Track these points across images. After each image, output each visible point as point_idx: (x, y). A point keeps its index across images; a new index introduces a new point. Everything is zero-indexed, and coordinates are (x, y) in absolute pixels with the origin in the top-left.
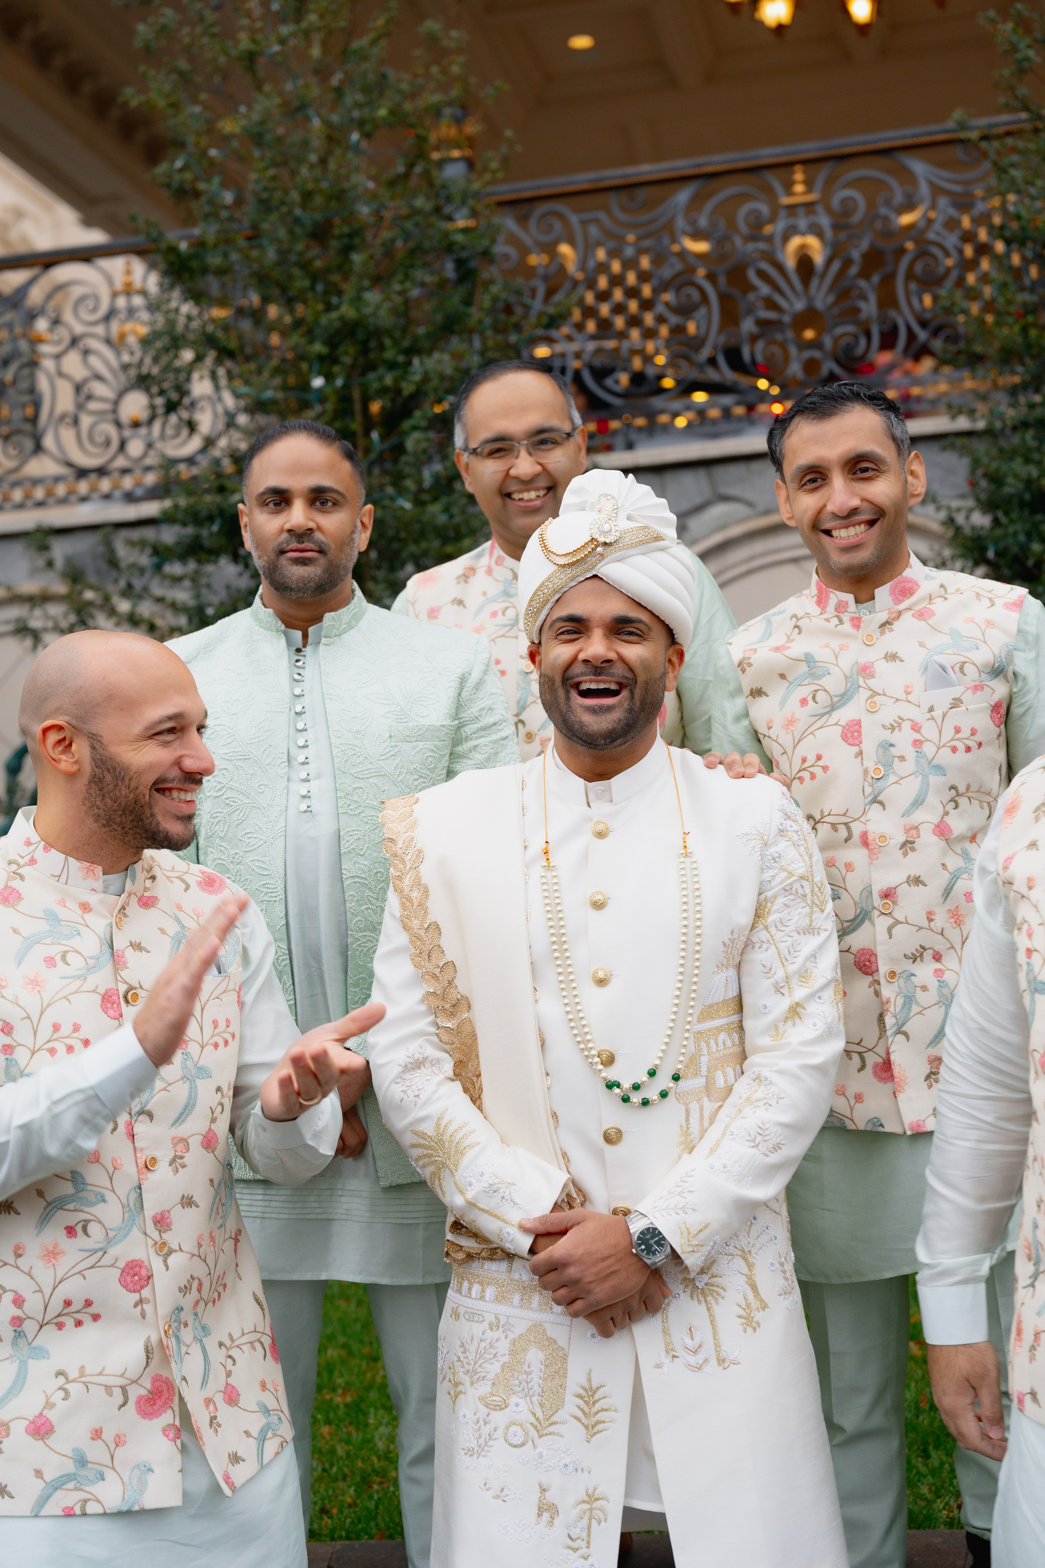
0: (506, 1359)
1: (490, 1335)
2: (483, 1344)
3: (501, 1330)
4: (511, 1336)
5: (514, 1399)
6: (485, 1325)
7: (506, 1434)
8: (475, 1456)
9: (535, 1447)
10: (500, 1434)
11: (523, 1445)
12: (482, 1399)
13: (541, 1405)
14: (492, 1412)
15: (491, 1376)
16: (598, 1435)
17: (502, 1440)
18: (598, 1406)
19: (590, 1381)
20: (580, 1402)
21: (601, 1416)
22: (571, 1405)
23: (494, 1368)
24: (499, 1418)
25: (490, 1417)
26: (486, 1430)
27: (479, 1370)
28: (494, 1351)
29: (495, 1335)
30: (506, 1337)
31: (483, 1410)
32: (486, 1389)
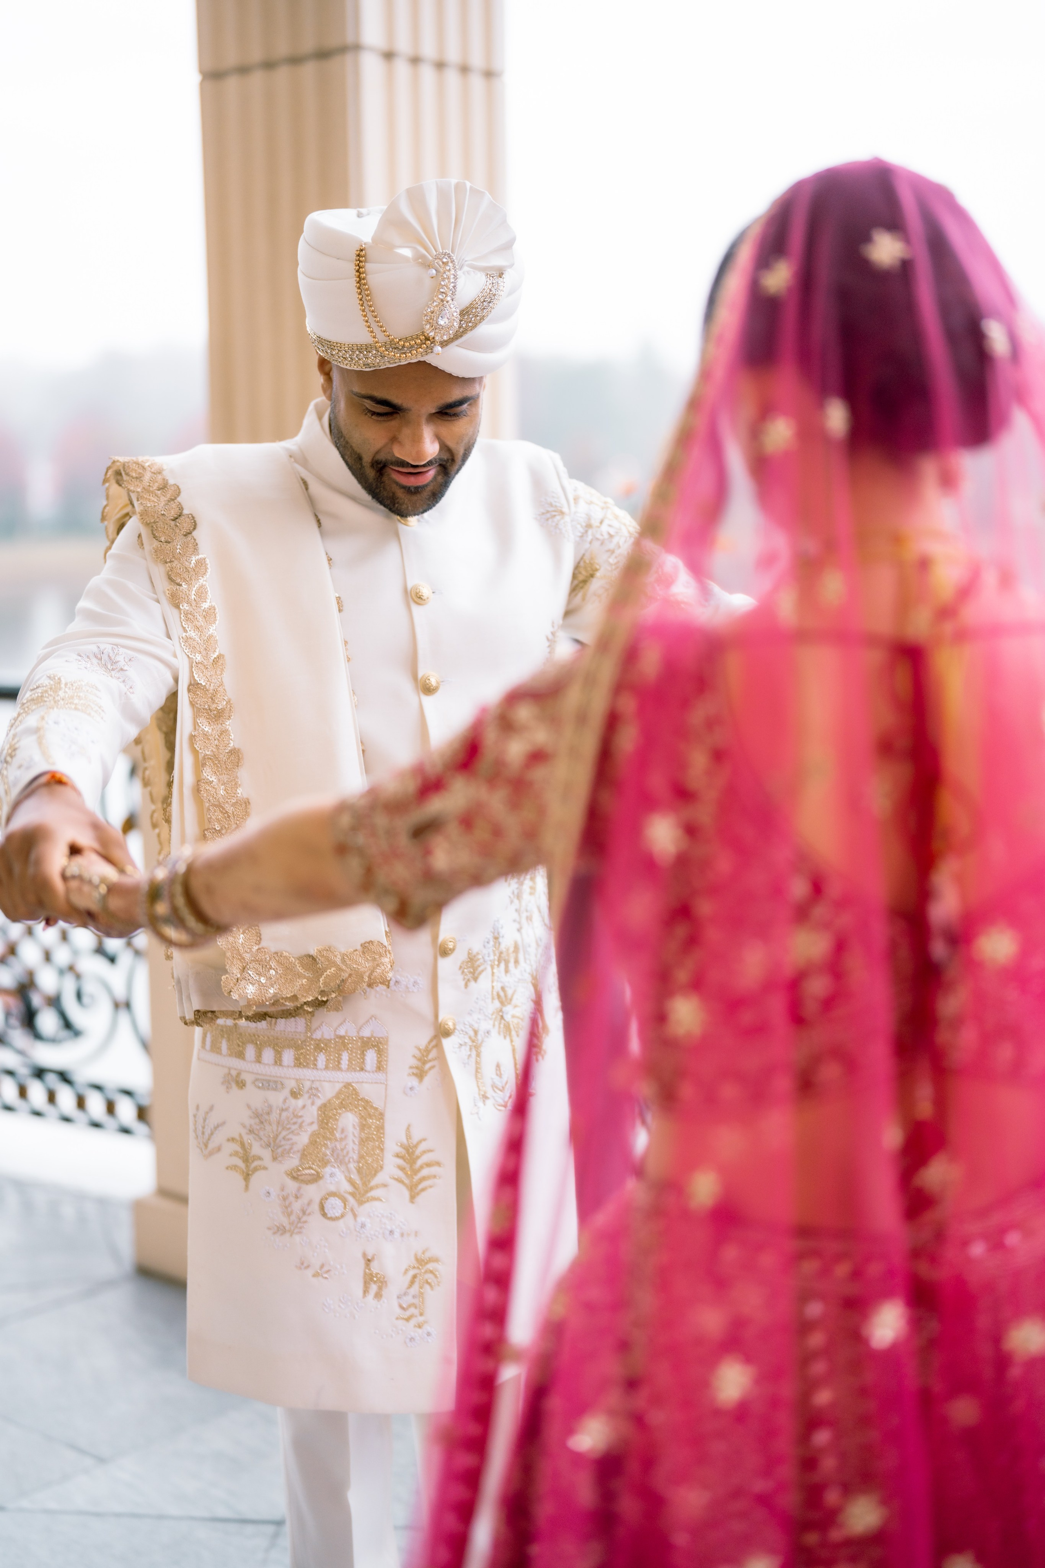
0: (315, 1127)
1: (292, 1102)
2: (284, 1114)
3: (305, 1096)
4: (319, 1102)
5: (328, 1170)
6: (286, 1092)
7: (322, 1207)
8: (287, 1235)
9: (355, 1216)
10: (316, 1207)
11: (342, 1216)
12: (290, 1173)
13: (359, 1170)
14: (304, 1186)
15: (299, 1146)
16: (423, 1194)
17: (318, 1215)
18: (419, 1162)
19: (409, 1136)
20: (400, 1162)
21: (425, 1172)
22: (391, 1165)
23: (303, 1139)
24: (313, 1192)
25: (301, 1192)
26: (297, 1206)
27: (283, 1143)
28: (300, 1120)
29: (300, 1102)
30: (313, 1104)
31: (292, 1186)
32: (293, 1161)
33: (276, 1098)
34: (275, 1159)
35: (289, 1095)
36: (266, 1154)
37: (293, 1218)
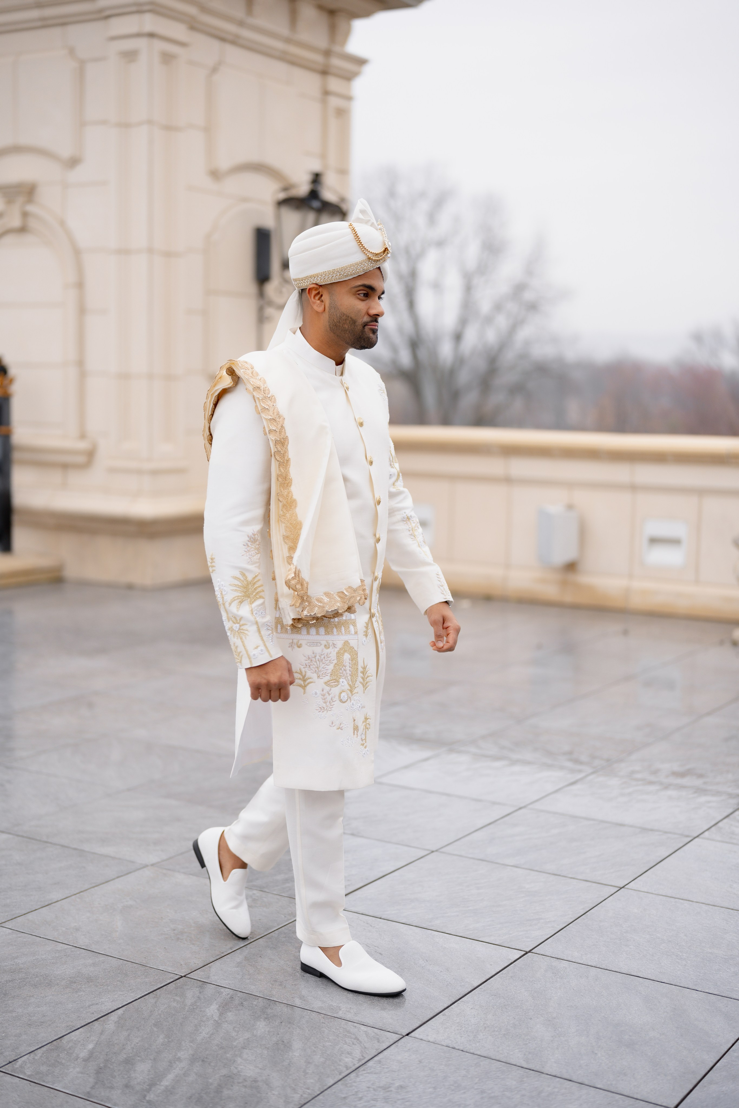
0: (335, 661)
1: (326, 651)
2: (323, 656)
3: (331, 648)
4: (336, 650)
5: (341, 680)
6: (323, 646)
7: (340, 697)
8: (325, 712)
9: (351, 701)
10: (337, 697)
11: (347, 701)
12: (325, 683)
13: (351, 680)
14: (332, 688)
15: (330, 671)
16: (367, 689)
17: (338, 701)
18: (366, 675)
20: (362, 675)
21: (368, 680)
22: (360, 677)
23: (331, 667)
24: (335, 691)
25: (331, 691)
26: (329, 698)
27: (323, 669)
28: (330, 659)
29: (329, 651)
30: (334, 651)
31: (327, 688)
32: (327, 678)
33: (318, 650)
34: (318, 677)
35: (324, 648)
36: (315, 676)
37: (328, 704)
